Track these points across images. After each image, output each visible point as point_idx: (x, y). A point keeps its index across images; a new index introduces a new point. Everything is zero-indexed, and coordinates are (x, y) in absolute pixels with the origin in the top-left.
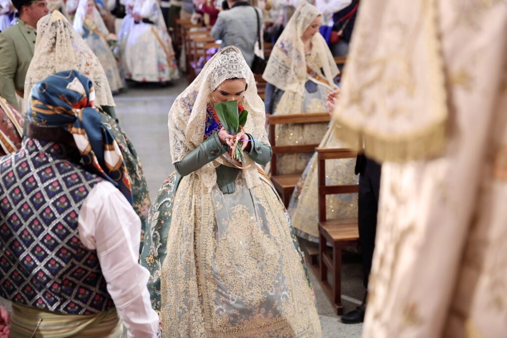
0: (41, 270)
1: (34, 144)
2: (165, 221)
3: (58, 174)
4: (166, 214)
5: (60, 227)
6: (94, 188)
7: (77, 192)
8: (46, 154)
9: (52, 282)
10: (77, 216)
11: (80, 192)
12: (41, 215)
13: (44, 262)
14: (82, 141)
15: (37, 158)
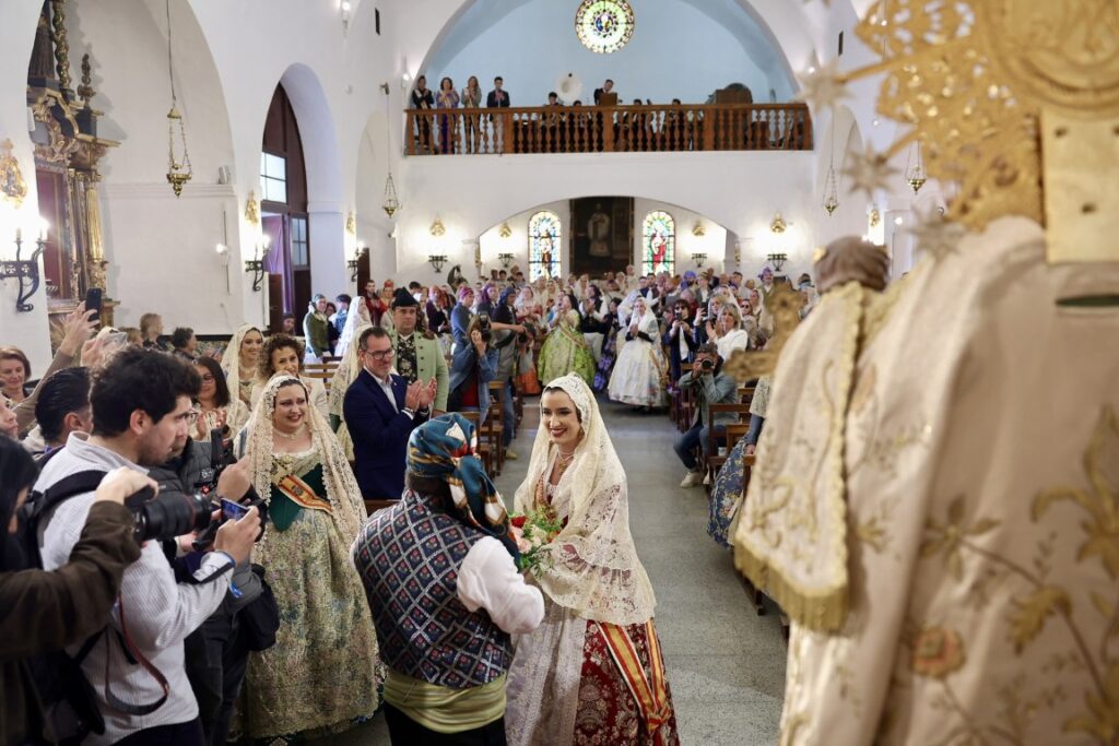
1: (413, 496)
3: (435, 530)
5: (438, 589)
6: (474, 546)
7: (455, 550)
8: (425, 507)
9: (431, 648)
10: (456, 577)
12: (418, 574)
13: (424, 627)
14: (458, 494)
15: (415, 511)
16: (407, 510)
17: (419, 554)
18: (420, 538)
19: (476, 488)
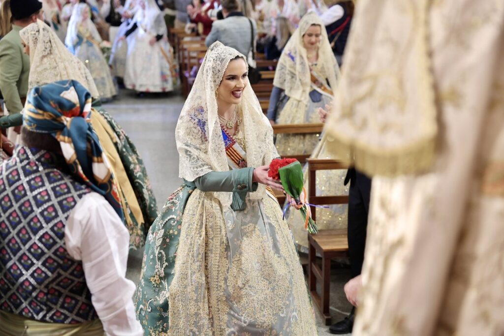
0: (27, 279)
2: (170, 240)
3: (47, 184)
4: (171, 232)
5: (47, 237)
6: (82, 199)
7: (65, 202)
9: (38, 291)
10: (64, 226)
11: (68, 202)
12: (29, 223)
13: (31, 271)
14: (68, 151)
15: (28, 167)
16: (19, 166)
17: (31, 206)
18: (32, 190)
19: (83, 145)
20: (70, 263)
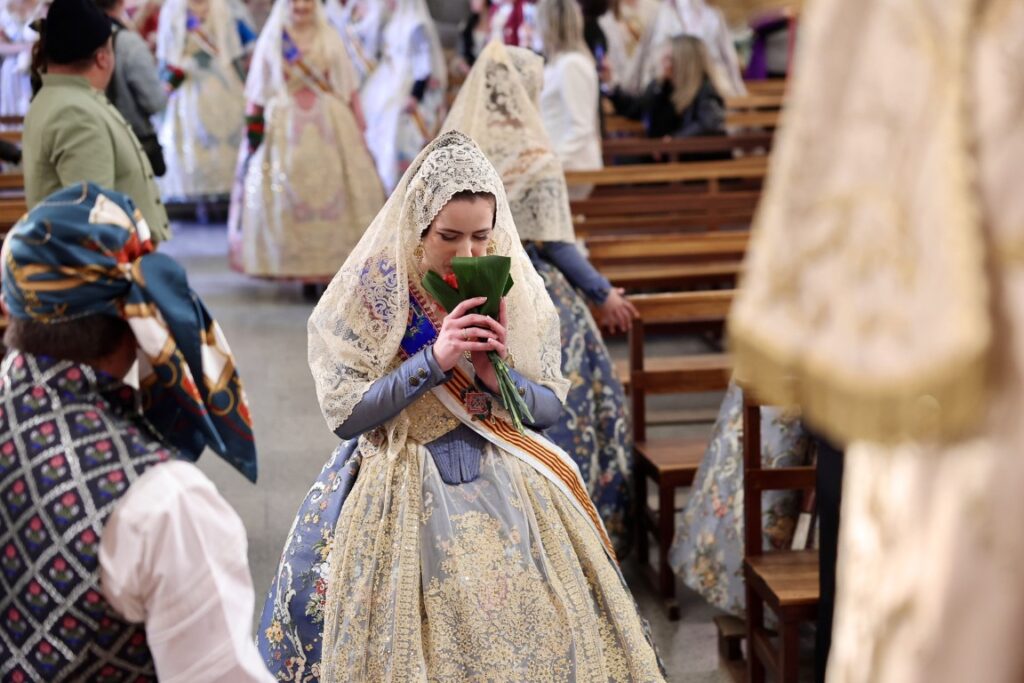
0: (18, 667)
1: (25, 365)
3: (66, 438)
5: (61, 566)
6: (144, 476)
7: (102, 483)
8: (49, 390)
10: (97, 540)
11: (110, 482)
13: (27, 648)
15: (27, 399)
16: (9, 396)
17: (26, 490)
20: (115, 627)
